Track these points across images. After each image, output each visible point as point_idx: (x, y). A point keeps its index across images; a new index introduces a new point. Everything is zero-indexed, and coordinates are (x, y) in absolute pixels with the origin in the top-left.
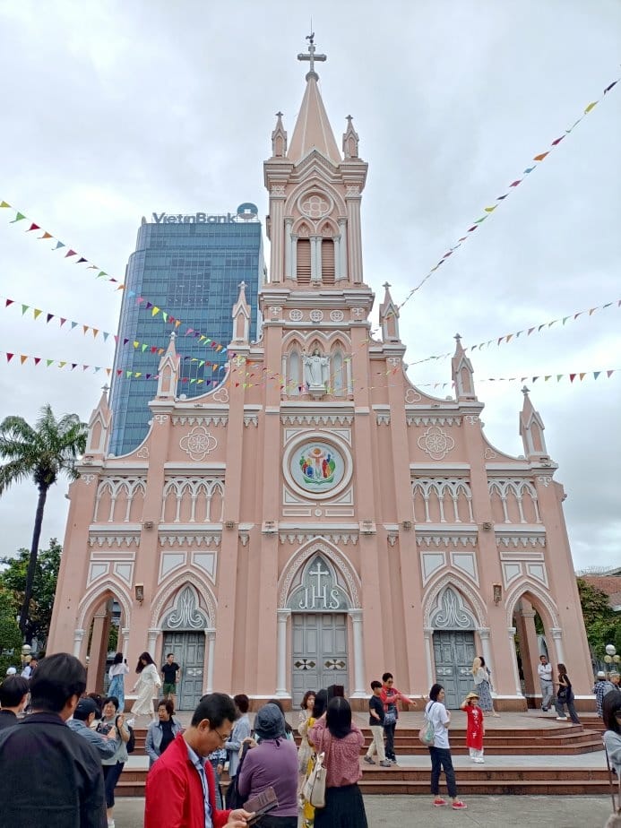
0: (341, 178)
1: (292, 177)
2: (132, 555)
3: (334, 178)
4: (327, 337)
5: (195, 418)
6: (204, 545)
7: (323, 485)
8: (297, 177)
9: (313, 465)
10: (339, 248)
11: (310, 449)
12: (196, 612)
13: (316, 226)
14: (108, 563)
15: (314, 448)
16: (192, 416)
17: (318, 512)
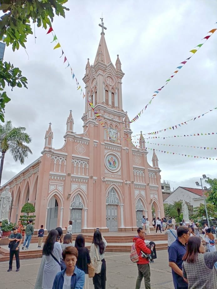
0: (117, 75)
1: (105, 69)
2: (62, 183)
3: (115, 74)
4: (114, 124)
5: (79, 141)
6: (83, 182)
7: (114, 168)
8: (106, 70)
9: (111, 162)
10: (116, 96)
11: (110, 157)
12: (80, 203)
13: (111, 88)
14: (55, 185)
15: (111, 157)
16: (78, 140)
17: (113, 176)
